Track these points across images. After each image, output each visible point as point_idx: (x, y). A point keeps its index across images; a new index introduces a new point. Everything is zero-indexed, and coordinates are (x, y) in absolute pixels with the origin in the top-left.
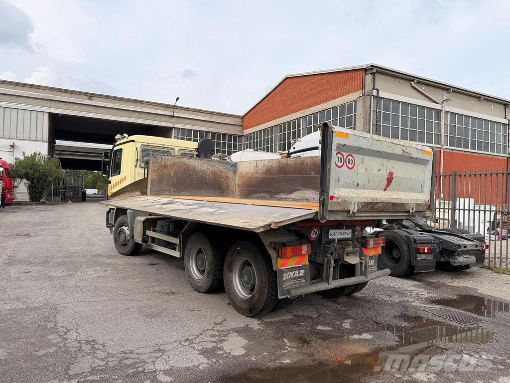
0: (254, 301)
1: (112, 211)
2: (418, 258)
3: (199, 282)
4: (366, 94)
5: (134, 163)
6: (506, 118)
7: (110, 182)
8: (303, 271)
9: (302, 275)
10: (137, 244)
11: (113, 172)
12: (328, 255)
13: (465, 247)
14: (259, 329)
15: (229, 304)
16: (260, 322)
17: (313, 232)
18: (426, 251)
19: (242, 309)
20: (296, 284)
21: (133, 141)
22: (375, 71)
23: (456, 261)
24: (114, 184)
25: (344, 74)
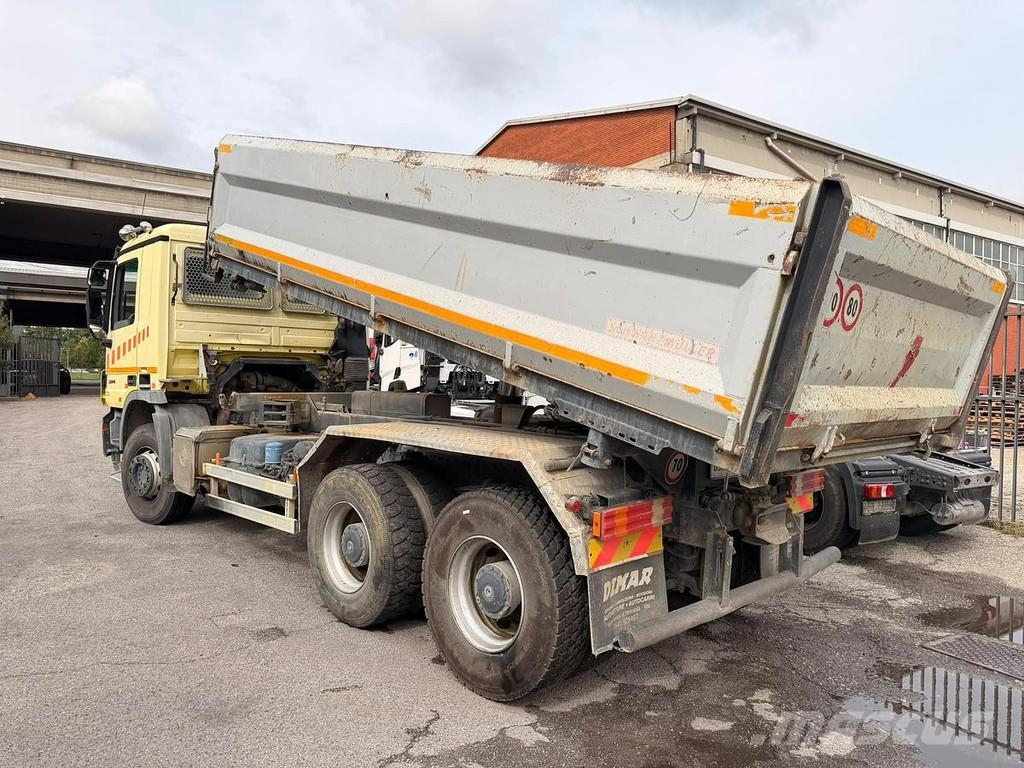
0: (517, 661)
1: (116, 414)
2: (866, 512)
3: (350, 602)
4: (679, 159)
5: (167, 294)
6: (941, 215)
7: (109, 344)
8: (650, 570)
9: (648, 581)
10: (180, 496)
11: (116, 317)
12: (718, 525)
13: (968, 481)
14: (539, 743)
15: (438, 661)
16: (533, 718)
17: (673, 463)
18: (884, 495)
19: (482, 680)
20: (632, 607)
21: (165, 238)
22: (698, 112)
23: (946, 515)
24: (119, 348)
25: (630, 120)
